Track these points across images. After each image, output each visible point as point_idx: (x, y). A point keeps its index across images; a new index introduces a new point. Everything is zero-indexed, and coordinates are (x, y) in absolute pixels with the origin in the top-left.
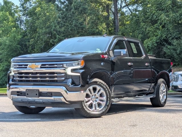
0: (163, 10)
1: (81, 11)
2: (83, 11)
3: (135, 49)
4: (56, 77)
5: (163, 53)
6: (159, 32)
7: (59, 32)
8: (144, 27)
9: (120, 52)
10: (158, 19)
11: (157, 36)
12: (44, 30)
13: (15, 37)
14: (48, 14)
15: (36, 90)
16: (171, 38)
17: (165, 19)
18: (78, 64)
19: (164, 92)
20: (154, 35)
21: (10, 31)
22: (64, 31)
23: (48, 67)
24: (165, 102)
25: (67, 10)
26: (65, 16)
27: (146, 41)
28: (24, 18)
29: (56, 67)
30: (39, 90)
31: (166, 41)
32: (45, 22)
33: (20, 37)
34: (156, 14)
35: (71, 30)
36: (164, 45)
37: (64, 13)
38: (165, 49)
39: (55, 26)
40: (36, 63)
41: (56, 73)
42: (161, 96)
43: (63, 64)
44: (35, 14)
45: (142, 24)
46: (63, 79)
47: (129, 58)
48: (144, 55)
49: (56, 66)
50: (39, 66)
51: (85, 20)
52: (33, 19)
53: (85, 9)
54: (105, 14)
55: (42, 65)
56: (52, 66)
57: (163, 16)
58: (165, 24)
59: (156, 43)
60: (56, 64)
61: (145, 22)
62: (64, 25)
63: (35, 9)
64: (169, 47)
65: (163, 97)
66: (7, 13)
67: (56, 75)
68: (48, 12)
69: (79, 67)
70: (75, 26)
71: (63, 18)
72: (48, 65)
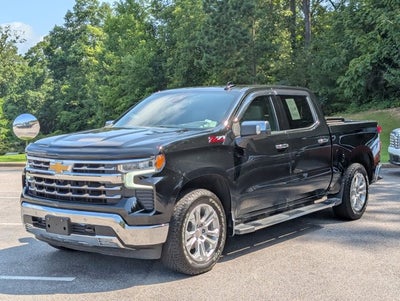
0: (383, 6)
1: (244, 11)
2: (248, 12)
3: (297, 111)
4: (104, 192)
5: (382, 82)
6: (376, 46)
7: (208, 47)
8: (351, 36)
9: (254, 127)
10: (375, 23)
11: (373, 52)
12: (186, 44)
13: (144, 54)
14: (192, 17)
15: (63, 219)
16: (397, 56)
17: (387, 23)
18: (150, 165)
19: (361, 190)
20: (368, 50)
21: (137, 45)
22: (217, 45)
23: (86, 171)
24: (363, 210)
25: (221, 9)
26: (218, 20)
27: (353, 61)
28: (158, 23)
29: (103, 172)
30: (69, 220)
31: (389, 61)
32: (187, 31)
33: (152, 54)
34: (372, 14)
35: (228, 44)
36: (384, 69)
37: (215, 15)
38: (385, 76)
39: (202, 38)
40: (64, 161)
41: (104, 185)
42: (354, 198)
43: (116, 165)
44: (173, 17)
45: (348, 31)
46: (119, 197)
47: (282, 132)
48: (317, 122)
49: (102, 168)
50: (70, 169)
51: (251, 26)
52: (170, 25)
53: (251, 8)
54: (288, 13)
55: (77, 165)
56: (94, 169)
57: (384, 19)
58: (387, 31)
59: (372, 64)
60: (103, 165)
61: (352, 28)
62: (216, 36)
63: (173, 8)
64: (393, 71)
65: (359, 200)
66: (132, 16)
67: (102, 188)
68: (192, 14)
69: (153, 170)
70: (233, 37)
71: (214, 24)
72: (86, 165)
